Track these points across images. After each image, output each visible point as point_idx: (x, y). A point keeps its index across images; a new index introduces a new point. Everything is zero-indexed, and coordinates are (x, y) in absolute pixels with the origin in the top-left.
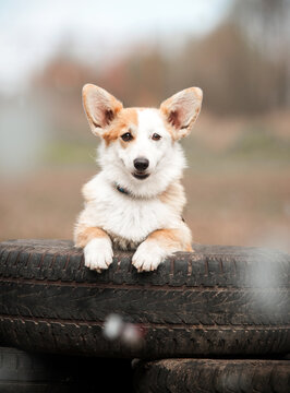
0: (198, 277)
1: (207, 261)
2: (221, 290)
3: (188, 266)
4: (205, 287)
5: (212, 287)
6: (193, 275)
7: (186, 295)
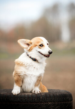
0: (43, 99)
1: (46, 95)
2: (50, 103)
3: (40, 97)
4: (45, 102)
5: (47, 102)
6: (42, 99)
7: (40, 105)
